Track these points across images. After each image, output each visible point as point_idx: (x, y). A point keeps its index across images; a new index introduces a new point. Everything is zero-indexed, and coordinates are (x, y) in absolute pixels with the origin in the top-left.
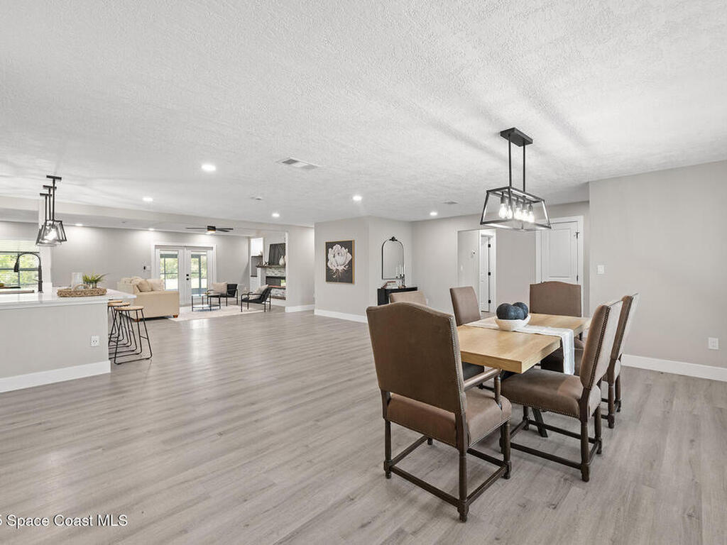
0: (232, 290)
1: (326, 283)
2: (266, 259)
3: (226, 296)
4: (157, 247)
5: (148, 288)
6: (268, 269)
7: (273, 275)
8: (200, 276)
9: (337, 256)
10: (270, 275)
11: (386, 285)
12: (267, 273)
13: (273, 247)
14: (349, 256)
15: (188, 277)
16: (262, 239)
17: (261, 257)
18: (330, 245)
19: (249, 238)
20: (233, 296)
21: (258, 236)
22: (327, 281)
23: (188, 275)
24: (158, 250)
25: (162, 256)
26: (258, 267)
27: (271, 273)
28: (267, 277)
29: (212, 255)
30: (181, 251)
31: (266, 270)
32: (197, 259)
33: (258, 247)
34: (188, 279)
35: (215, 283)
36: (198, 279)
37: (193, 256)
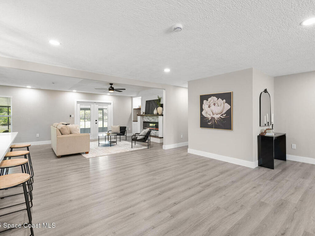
0: (123, 131)
1: (200, 128)
2: (143, 110)
3: (120, 135)
4: (78, 102)
5: (68, 132)
6: (145, 117)
7: (148, 121)
8: (103, 120)
9: (213, 107)
10: (146, 121)
11: (265, 132)
12: (144, 119)
13: (148, 102)
14: (227, 107)
15: (96, 122)
16: (141, 97)
17: (139, 109)
18: (204, 98)
19: (132, 97)
20: (124, 135)
21: (137, 96)
22: (201, 127)
23: (96, 121)
24: (79, 105)
25: (81, 109)
26: (138, 115)
27: (146, 119)
28: (144, 122)
29: (110, 107)
30: (92, 105)
31: (143, 118)
32: (101, 111)
33: (138, 102)
34: (96, 123)
35: (112, 125)
36: (102, 121)
37: (99, 109)
